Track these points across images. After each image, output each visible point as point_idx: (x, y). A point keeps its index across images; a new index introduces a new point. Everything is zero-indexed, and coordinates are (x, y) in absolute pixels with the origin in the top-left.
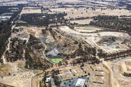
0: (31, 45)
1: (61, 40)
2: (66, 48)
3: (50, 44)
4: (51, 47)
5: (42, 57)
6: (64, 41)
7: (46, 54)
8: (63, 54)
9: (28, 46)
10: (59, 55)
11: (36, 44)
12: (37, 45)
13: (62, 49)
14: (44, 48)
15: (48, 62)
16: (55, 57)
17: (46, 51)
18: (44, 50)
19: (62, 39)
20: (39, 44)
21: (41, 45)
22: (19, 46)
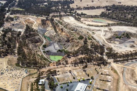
0: (27, 38)
1: (64, 33)
2: (69, 43)
3: (50, 38)
4: (51, 42)
5: (39, 53)
6: (67, 35)
7: (44, 49)
8: (65, 51)
9: (23, 39)
10: (60, 52)
11: (32, 37)
12: (34, 38)
13: (64, 45)
14: (43, 42)
15: (45, 59)
16: (55, 54)
17: (45, 46)
18: (42, 44)
19: (64, 32)
20: (37, 37)
21: (39, 38)
22: (12, 39)
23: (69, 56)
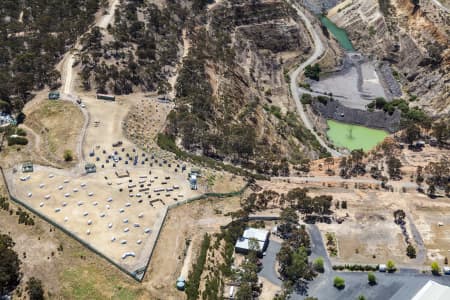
0: (237, 24)
1: (421, 21)
2: (436, 75)
3: (348, 35)
4: (351, 54)
5: (279, 102)
6: (435, 33)
7: (307, 87)
8: (405, 110)
9: (216, 25)
10: (381, 111)
11: (265, 19)
12: (272, 26)
13: (411, 79)
14: (308, 51)
15: (302, 134)
16: (354, 118)
17: (314, 74)
18: (303, 60)
19: (424, 14)
20: (286, 24)
21: (294, 31)
22: (168, 17)
23: (412, 141)
